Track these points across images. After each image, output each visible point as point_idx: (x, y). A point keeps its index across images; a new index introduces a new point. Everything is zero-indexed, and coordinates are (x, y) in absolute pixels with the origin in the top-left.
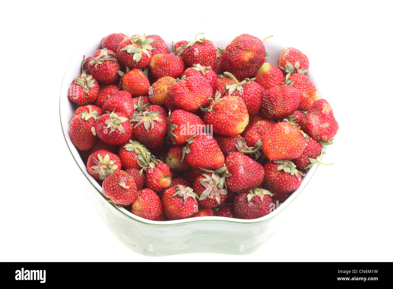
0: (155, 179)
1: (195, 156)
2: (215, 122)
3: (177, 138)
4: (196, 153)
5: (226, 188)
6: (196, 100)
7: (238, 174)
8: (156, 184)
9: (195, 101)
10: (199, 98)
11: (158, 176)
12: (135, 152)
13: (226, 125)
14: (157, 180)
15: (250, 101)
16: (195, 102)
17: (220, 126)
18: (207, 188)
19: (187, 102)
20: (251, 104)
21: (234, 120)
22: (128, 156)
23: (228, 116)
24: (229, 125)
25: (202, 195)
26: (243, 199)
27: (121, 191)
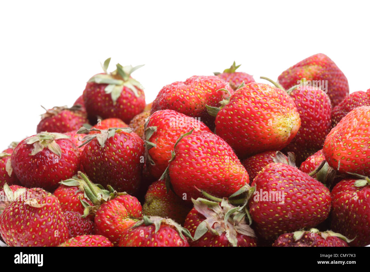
0: (108, 217)
1: (185, 161)
2: (230, 117)
3: (156, 147)
4: (185, 154)
5: (251, 222)
6: (196, 89)
7: (269, 183)
8: (111, 225)
9: (193, 91)
10: (201, 87)
11: (113, 212)
12: (78, 189)
13: (250, 119)
14: (112, 218)
15: (306, 107)
16: (193, 93)
17: (239, 124)
18: (207, 218)
19: (179, 94)
20: (309, 115)
21: (266, 109)
22: (64, 194)
23: (252, 102)
24: (257, 119)
25: (199, 231)
26: (285, 240)
27: (29, 215)
